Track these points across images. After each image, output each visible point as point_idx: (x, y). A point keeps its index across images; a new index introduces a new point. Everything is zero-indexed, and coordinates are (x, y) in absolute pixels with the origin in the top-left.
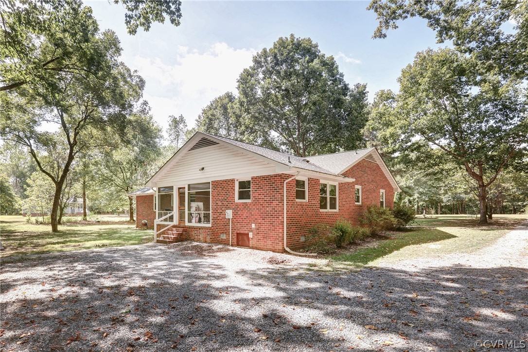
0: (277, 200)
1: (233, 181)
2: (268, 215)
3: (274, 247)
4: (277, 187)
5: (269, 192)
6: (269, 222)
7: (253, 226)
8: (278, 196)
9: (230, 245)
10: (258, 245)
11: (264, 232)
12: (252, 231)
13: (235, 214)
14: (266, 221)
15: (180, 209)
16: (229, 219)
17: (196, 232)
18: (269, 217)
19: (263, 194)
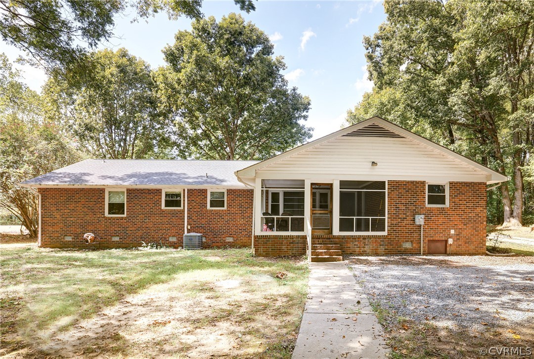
0: (481, 207)
1: (423, 183)
2: (471, 221)
3: (477, 251)
4: (482, 194)
5: (472, 198)
6: (472, 227)
7: (452, 232)
8: (483, 203)
9: (422, 253)
10: (458, 251)
11: (465, 237)
12: (450, 237)
13: (427, 220)
14: (469, 227)
15: (313, 214)
16: (420, 226)
17: (356, 243)
18: (472, 223)
19: (465, 200)
